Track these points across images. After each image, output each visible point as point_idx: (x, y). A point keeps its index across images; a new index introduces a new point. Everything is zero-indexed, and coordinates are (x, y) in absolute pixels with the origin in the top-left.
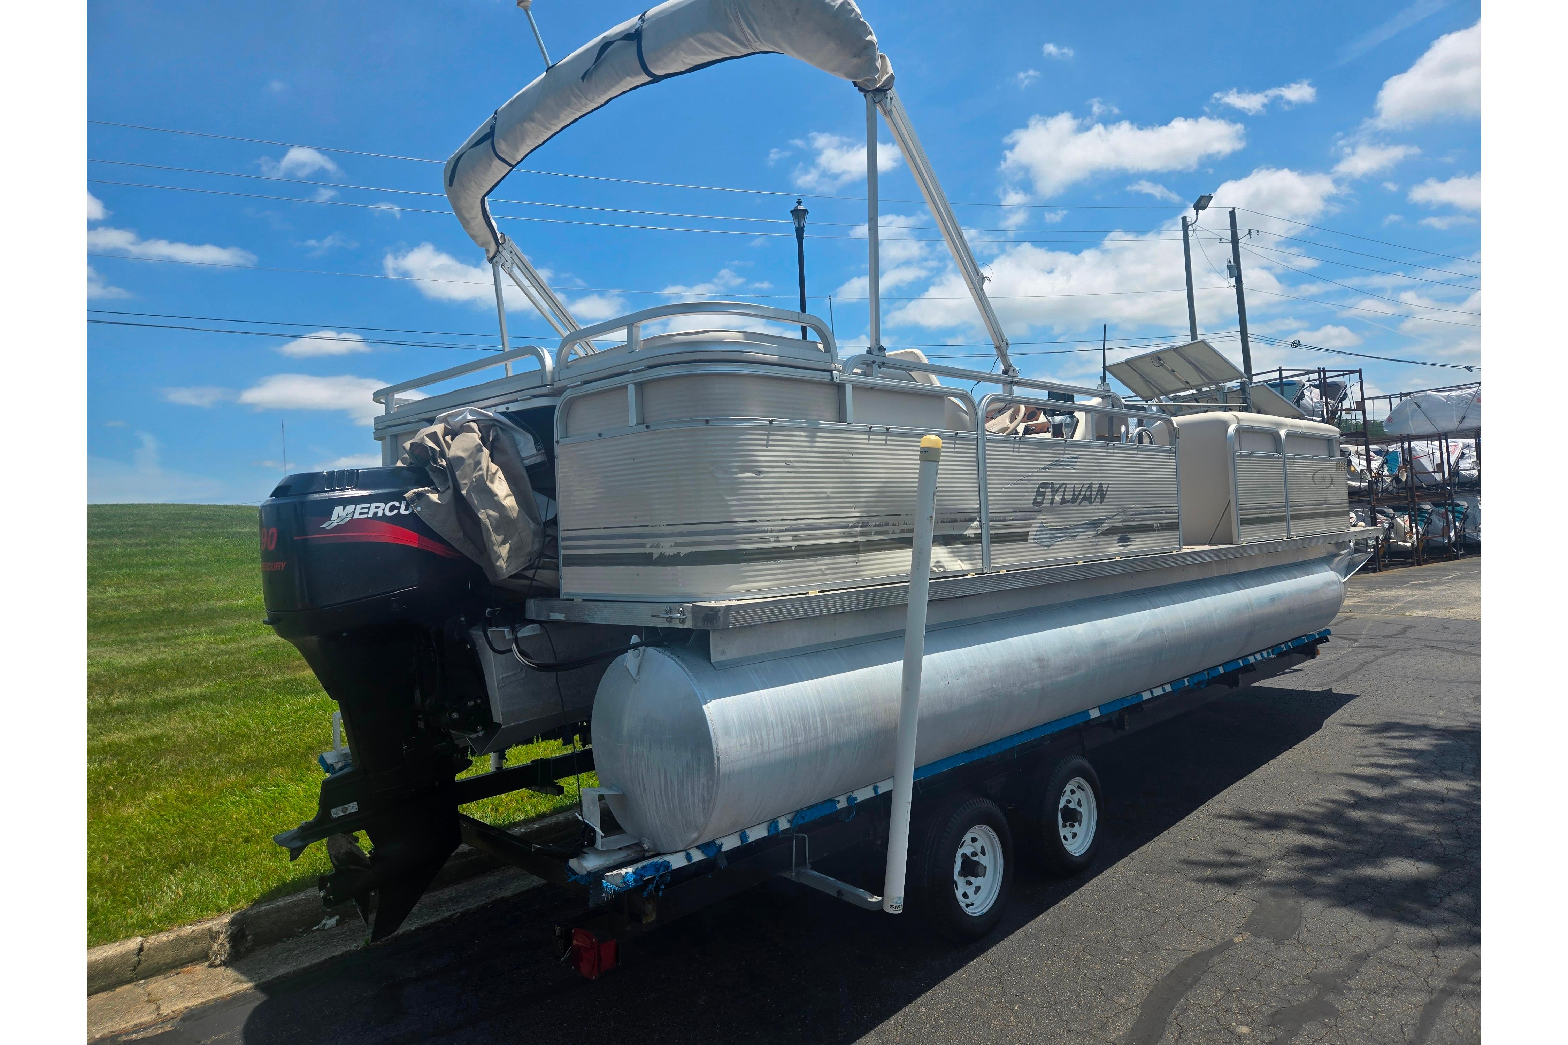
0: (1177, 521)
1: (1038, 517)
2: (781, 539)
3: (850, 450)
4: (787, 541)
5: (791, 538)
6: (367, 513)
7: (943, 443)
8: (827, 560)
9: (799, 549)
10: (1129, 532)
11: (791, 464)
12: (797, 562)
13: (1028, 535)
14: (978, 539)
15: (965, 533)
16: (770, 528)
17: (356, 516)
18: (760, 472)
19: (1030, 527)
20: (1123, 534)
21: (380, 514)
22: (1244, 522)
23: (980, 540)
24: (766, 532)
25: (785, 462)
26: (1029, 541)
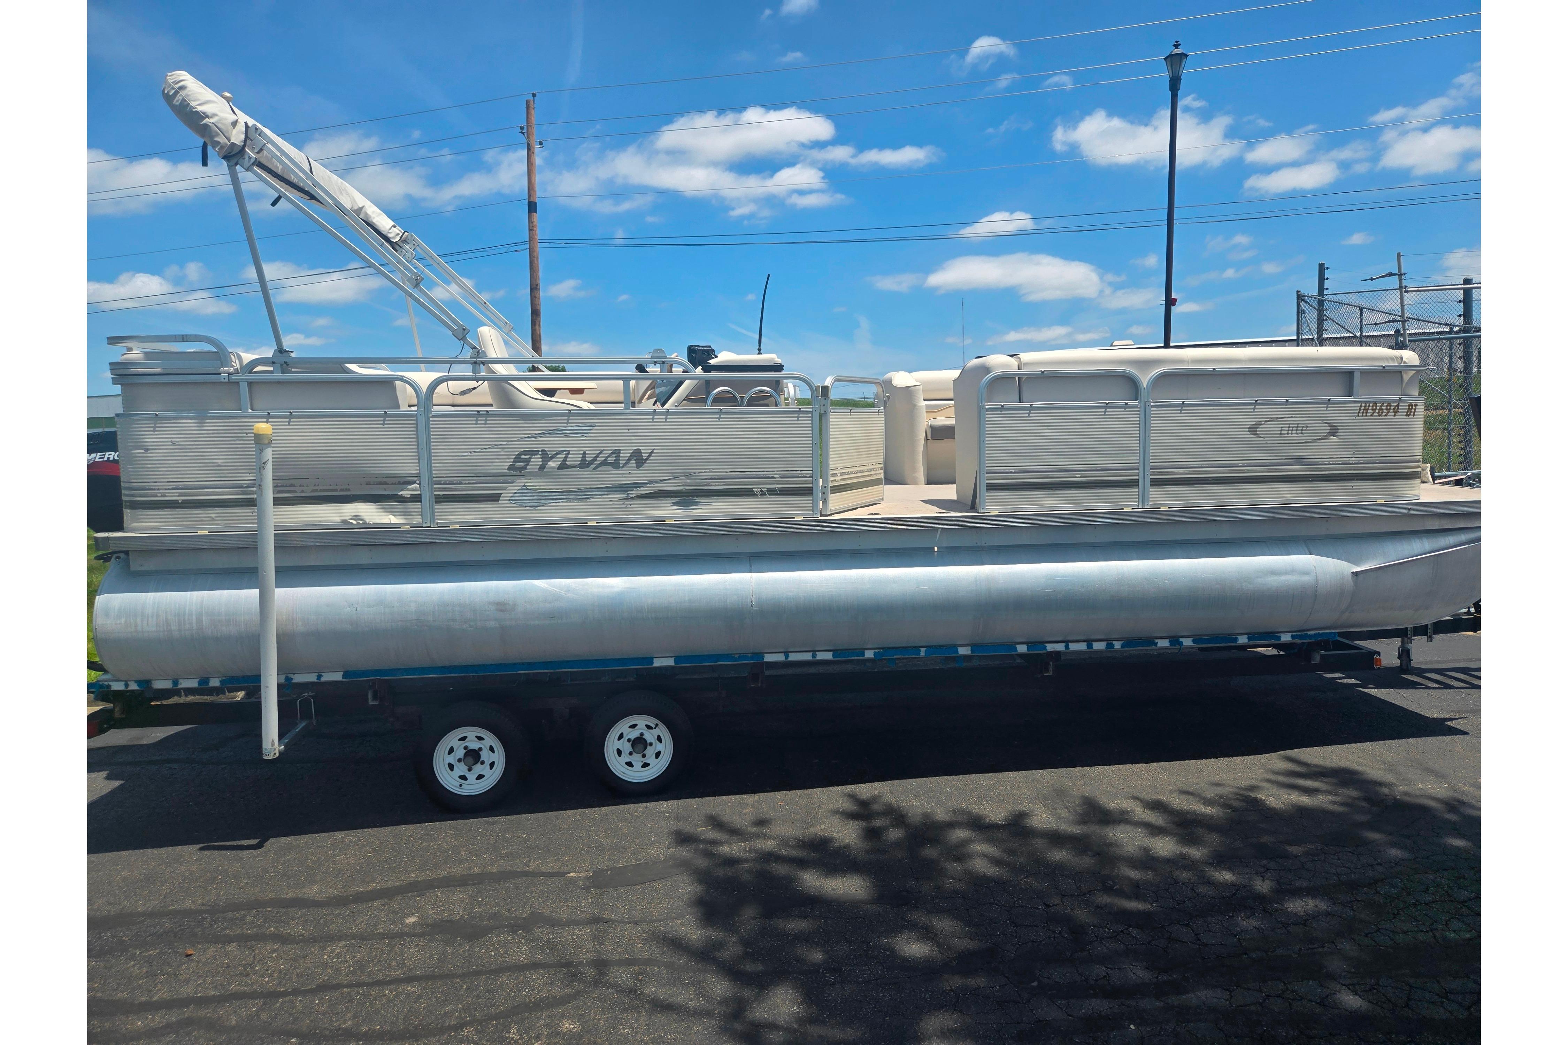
0: (811, 485)
1: (518, 481)
2: (167, 495)
3: (245, 431)
4: (172, 496)
5: (178, 494)
6: (103, 458)
7: (273, 429)
8: (218, 510)
9: (184, 502)
10: (697, 496)
11: (177, 443)
12: (185, 511)
13: (500, 497)
14: (416, 499)
15: (400, 493)
16: (157, 487)
17: (97, 460)
18: (148, 449)
19: (505, 490)
20: (685, 498)
21: (111, 459)
22: (991, 488)
23: (419, 499)
24: (155, 489)
25: (171, 442)
26: (500, 502)
